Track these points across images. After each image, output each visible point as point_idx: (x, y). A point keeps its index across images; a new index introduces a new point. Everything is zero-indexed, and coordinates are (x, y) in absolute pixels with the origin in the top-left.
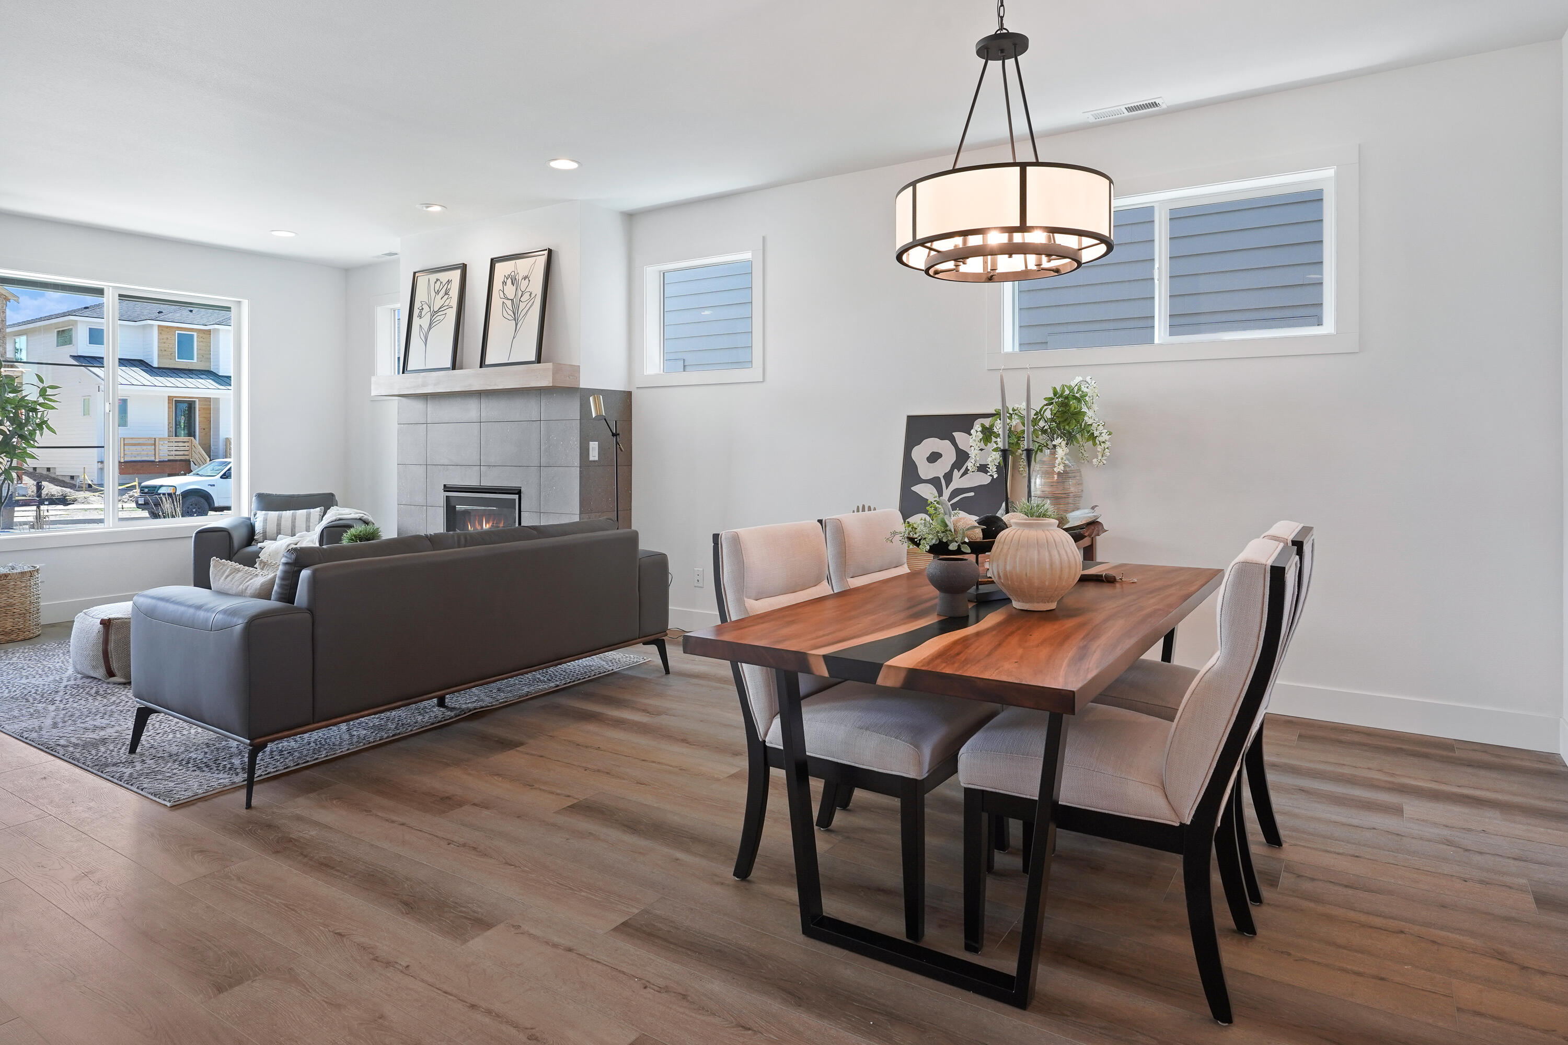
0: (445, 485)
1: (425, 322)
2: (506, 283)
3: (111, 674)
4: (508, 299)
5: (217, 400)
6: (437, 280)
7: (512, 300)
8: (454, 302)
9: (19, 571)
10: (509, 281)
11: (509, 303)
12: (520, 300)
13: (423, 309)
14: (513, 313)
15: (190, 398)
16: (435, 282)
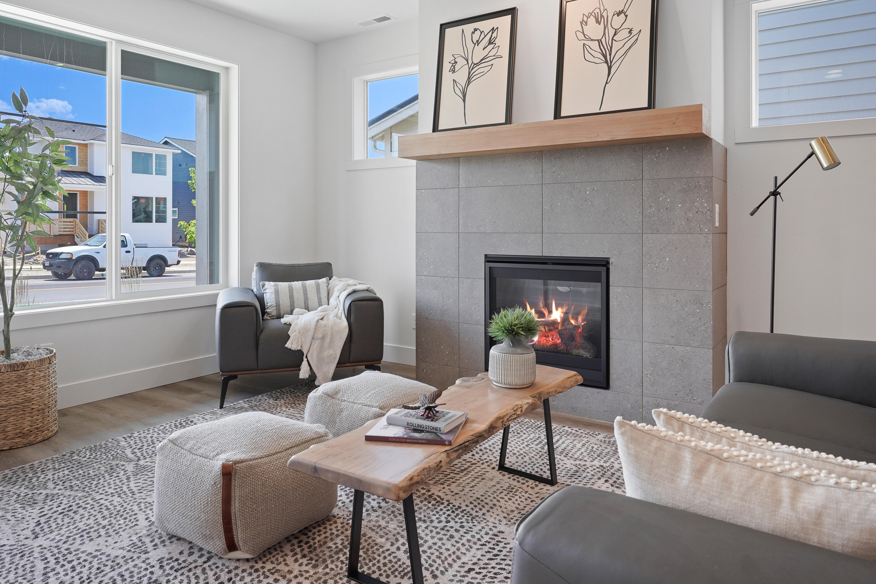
0: (486, 255)
1: (462, 76)
2: (586, 23)
3: (232, 546)
4: (592, 40)
5: (92, 193)
6: (476, 30)
7: (600, 41)
8: (505, 51)
9: (38, 357)
10: (592, 20)
11: (595, 45)
12: (613, 39)
13: (456, 62)
14: (603, 55)
15: (73, 191)
16: (473, 33)
